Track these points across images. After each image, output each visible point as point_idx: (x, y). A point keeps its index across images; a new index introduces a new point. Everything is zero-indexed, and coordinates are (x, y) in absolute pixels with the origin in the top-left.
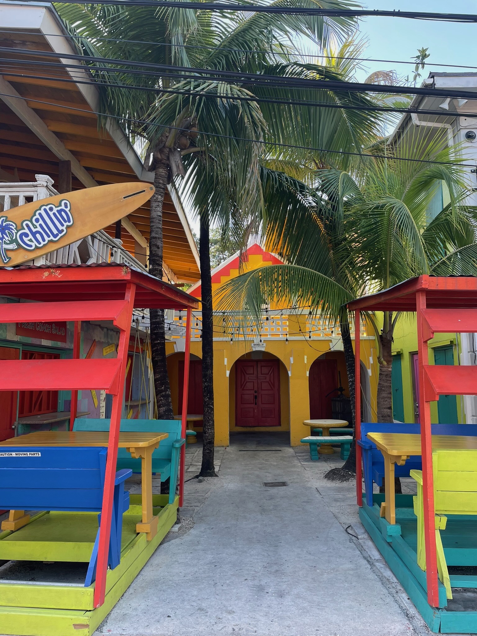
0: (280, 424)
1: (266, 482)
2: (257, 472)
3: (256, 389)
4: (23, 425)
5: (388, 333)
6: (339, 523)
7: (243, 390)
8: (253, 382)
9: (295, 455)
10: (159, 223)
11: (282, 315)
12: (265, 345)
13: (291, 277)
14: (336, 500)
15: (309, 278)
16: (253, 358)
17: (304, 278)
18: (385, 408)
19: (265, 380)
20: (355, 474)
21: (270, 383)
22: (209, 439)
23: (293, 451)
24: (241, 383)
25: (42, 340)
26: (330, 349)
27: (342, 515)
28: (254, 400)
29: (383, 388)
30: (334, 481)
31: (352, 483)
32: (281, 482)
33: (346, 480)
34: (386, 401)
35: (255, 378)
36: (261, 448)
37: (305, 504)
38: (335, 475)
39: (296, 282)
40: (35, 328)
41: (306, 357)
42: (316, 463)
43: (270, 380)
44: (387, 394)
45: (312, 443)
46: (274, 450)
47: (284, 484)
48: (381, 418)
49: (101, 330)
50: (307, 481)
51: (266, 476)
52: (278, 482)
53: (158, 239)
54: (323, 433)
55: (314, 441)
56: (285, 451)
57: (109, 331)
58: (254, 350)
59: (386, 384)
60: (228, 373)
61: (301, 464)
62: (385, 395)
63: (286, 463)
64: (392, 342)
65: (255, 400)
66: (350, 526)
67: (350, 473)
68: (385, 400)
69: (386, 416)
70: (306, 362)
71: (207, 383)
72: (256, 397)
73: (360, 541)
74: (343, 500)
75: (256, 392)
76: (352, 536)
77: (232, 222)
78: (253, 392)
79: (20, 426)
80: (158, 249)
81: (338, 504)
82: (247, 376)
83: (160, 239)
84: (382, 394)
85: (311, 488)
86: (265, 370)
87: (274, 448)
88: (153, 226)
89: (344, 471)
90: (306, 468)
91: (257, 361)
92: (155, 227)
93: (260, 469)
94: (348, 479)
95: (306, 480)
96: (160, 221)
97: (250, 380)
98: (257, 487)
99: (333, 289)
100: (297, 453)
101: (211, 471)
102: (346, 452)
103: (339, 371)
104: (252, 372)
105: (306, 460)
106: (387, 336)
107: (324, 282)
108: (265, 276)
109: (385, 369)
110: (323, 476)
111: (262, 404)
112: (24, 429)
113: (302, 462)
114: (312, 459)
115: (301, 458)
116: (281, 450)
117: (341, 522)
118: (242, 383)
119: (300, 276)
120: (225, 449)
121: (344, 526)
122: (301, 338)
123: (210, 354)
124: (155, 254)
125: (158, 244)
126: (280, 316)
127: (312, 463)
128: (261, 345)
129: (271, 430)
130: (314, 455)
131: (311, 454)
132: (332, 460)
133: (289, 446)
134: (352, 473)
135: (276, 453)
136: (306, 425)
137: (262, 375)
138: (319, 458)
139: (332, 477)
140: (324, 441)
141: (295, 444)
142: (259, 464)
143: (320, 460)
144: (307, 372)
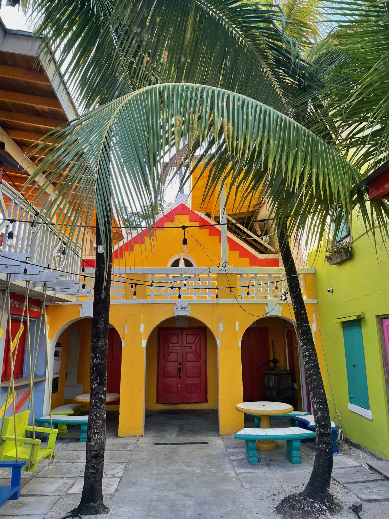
0: (206, 401)
3: (180, 360)
7: (166, 361)
8: (178, 352)
9: (226, 452)
11: (210, 272)
12: (189, 309)
16: (179, 324)
19: (190, 350)
20: (324, 507)
21: (195, 352)
22: (95, 451)
23: (223, 443)
24: (164, 354)
26: (266, 314)
28: (177, 373)
35: (180, 348)
36: (182, 439)
38: (293, 509)
41: (237, 323)
42: (255, 471)
43: (196, 350)
45: (249, 440)
46: (198, 442)
54: (262, 423)
56: (214, 444)
58: (176, 315)
60: (144, 343)
63: (214, 470)
65: (179, 372)
67: (316, 505)
70: (237, 329)
72: (180, 370)
75: (180, 364)
78: (176, 364)
82: (171, 346)
86: (191, 339)
89: (307, 501)
91: (182, 329)
93: (178, 485)
97: (173, 351)
100: (229, 448)
101: (96, 505)
102: (295, 452)
103: (272, 341)
104: (176, 341)
105: (241, 464)
110: (273, 505)
111: (187, 377)
113: (237, 466)
114: (250, 463)
115: (234, 458)
116: (207, 443)
120: (137, 441)
122: (233, 300)
123: (104, 315)
126: (207, 276)
127: (251, 471)
128: (185, 308)
129: (197, 409)
130: (252, 455)
131: (247, 452)
132: (277, 463)
133: (217, 434)
134: (320, 506)
135: (201, 448)
136: (239, 411)
137: (187, 345)
138: (259, 459)
139: (289, 514)
140: (265, 437)
141: (225, 432)
142: (177, 472)
143: (261, 463)
144: (239, 341)
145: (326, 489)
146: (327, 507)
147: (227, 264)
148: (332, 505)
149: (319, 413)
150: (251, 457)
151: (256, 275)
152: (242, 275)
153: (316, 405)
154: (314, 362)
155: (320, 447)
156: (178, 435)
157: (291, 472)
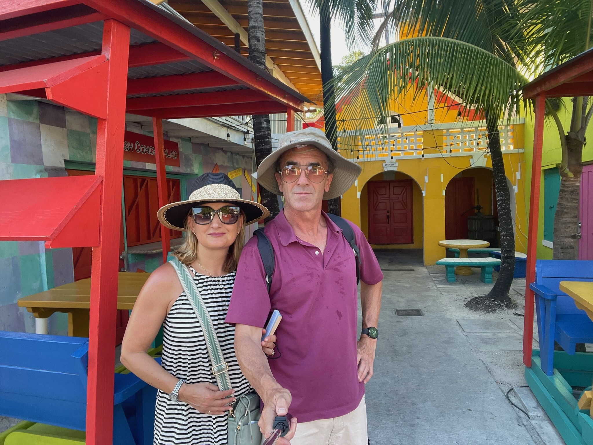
0: (412, 242)
1: (398, 308)
2: (388, 296)
3: (388, 209)
4: (132, 254)
5: (580, 132)
6: (495, 382)
7: (375, 210)
8: (386, 202)
9: (429, 276)
10: (258, 7)
11: (416, 130)
12: (397, 164)
13: (435, 54)
14: (485, 342)
15: (463, 55)
16: (386, 178)
17: (455, 54)
18: (566, 237)
19: (397, 201)
20: (503, 304)
21: (402, 202)
23: (427, 271)
25: (147, 164)
26: (471, 165)
27: (496, 366)
29: (565, 210)
30: (478, 312)
31: (500, 315)
32: (415, 310)
33: (492, 311)
34: (570, 227)
35: (388, 199)
36: (393, 267)
37: (446, 345)
38: (478, 304)
39: (442, 60)
40: (134, 150)
41: (442, 175)
42: (453, 286)
43: (402, 200)
44: (570, 217)
45: (448, 266)
46: (406, 269)
47: (418, 313)
48: (560, 250)
49: (224, 154)
50: (445, 310)
51: (398, 301)
52: (412, 310)
53: (257, 29)
54: (460, 254)
55: (451, 263)
56: (419, 271)
57: (234, 155)
58: (385, 171)
59: (570, 204)
60: (359, 194)
61: (436, 286)
62: (567, 219)
63: (419, 285)
64: (583, 145)
65: (387, 219)
66: (512, 389)
67: (496, 303)
68: (568, 226)
69: (568, 248)
70: (442, 181)
71: (333, 206)
72: (388, 217)
73: (534, 422)
74: (494, 342)
75: (388, 212)
76: (517, 409)
77: (358, 16)
78: (385, 212)
79: (130, 256)
80: (258, 43)
81: (489, 348)
82: (379, 197)
83: (260, 29)
84: (562, 218)
85: (450, 320)
86: (398, 190)
87: (406, 267)
88: (250, 12)
89: (489, 300)
90: (442, 293)
91: (390, 182)
92: (253, 12)
93: (392, 291)
94: (495, 310)
95: (444, 308)
96: (260, 4)
97: (382, 201)
98: (389, 316)
99: (499, 70)
100: (432, 273)
102: (487, 275)
103: (477, 190)
104: (384, 192)
105: (441, 282)
106: (577, 136)
107: (484, 60)
108: (395, 62)
109: (570, 183)
110: (463, 303)
111: (395, 223)
112: (136, 258)
113: (438, 284)
114: (448, 281)
115: (435, 279)
116: (413, 270)
117: (497, 379)
118: (375, 203)
119: (448, 52)
121: (503, 388)
122: (439, 155)
124: (255, 48)
125: (258, 35)
126: (413, 133)
127: (449, 286)
128: (393, 164)
129: (404, 248)
130: (450, 277)
131: (447, 275)
132: (471, 283)
133: (422, 265)
134: (499, 303)
135: (408, 273)
136: (441, 246)
137: (395, 196)
138: (456, 280)
139: (475, 307)
140: (462, 264)
141: (429, 263)
142: (391, 286)
143: (458, 282)
144: (443, 191)
145: (506, 294)
146: (505, 304)
147: (433, 121)
148: (509, 304)
149: (505, 242)
150: (450, 278)
151: (462, 129)
152: (448, 130)
153: (504, 237)
154: (506, 205)
155: (504, 265)
156: (389, 265)
157: (482, 288)
